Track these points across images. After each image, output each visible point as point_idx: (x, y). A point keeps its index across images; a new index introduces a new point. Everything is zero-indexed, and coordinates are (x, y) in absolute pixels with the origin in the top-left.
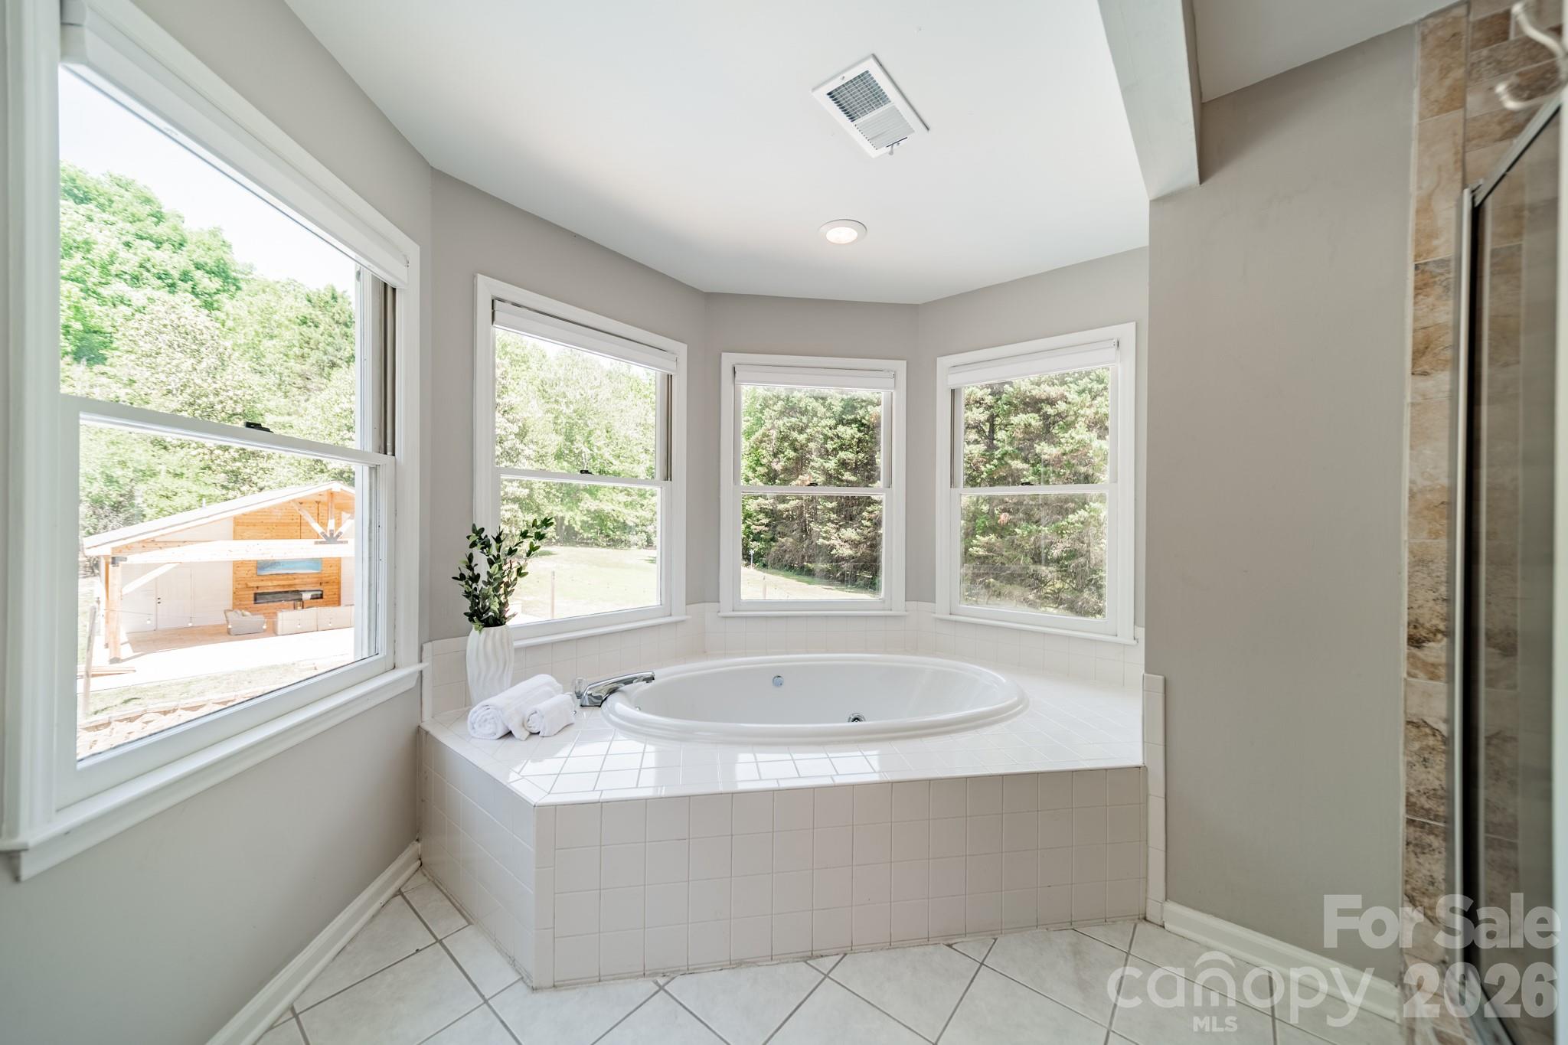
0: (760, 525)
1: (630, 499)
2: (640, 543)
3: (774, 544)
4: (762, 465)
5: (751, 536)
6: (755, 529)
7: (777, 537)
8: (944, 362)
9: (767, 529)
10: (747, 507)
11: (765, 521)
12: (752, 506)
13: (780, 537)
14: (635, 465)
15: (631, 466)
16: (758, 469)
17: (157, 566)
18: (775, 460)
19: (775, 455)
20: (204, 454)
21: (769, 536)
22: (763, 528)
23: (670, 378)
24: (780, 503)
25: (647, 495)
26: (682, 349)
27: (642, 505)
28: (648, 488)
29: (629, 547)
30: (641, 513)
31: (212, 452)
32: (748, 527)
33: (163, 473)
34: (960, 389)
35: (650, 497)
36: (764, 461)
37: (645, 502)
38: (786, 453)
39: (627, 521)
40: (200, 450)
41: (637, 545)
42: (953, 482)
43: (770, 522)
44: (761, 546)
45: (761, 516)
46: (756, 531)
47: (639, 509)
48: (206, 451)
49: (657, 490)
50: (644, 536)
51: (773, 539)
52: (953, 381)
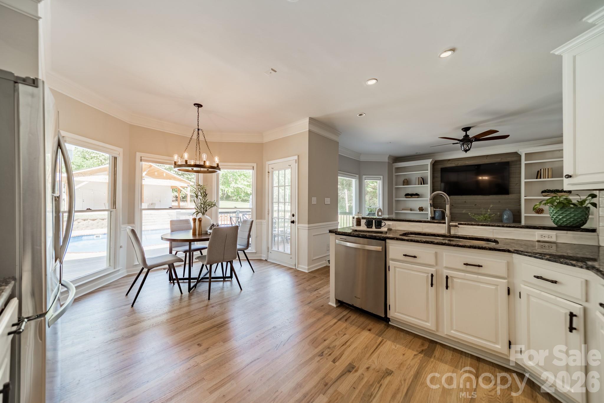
17: (83, 182)
20: (99, 161)
31: (101, 161)
33: (85, 167)
40: (98, 160)
48: (100, 161)
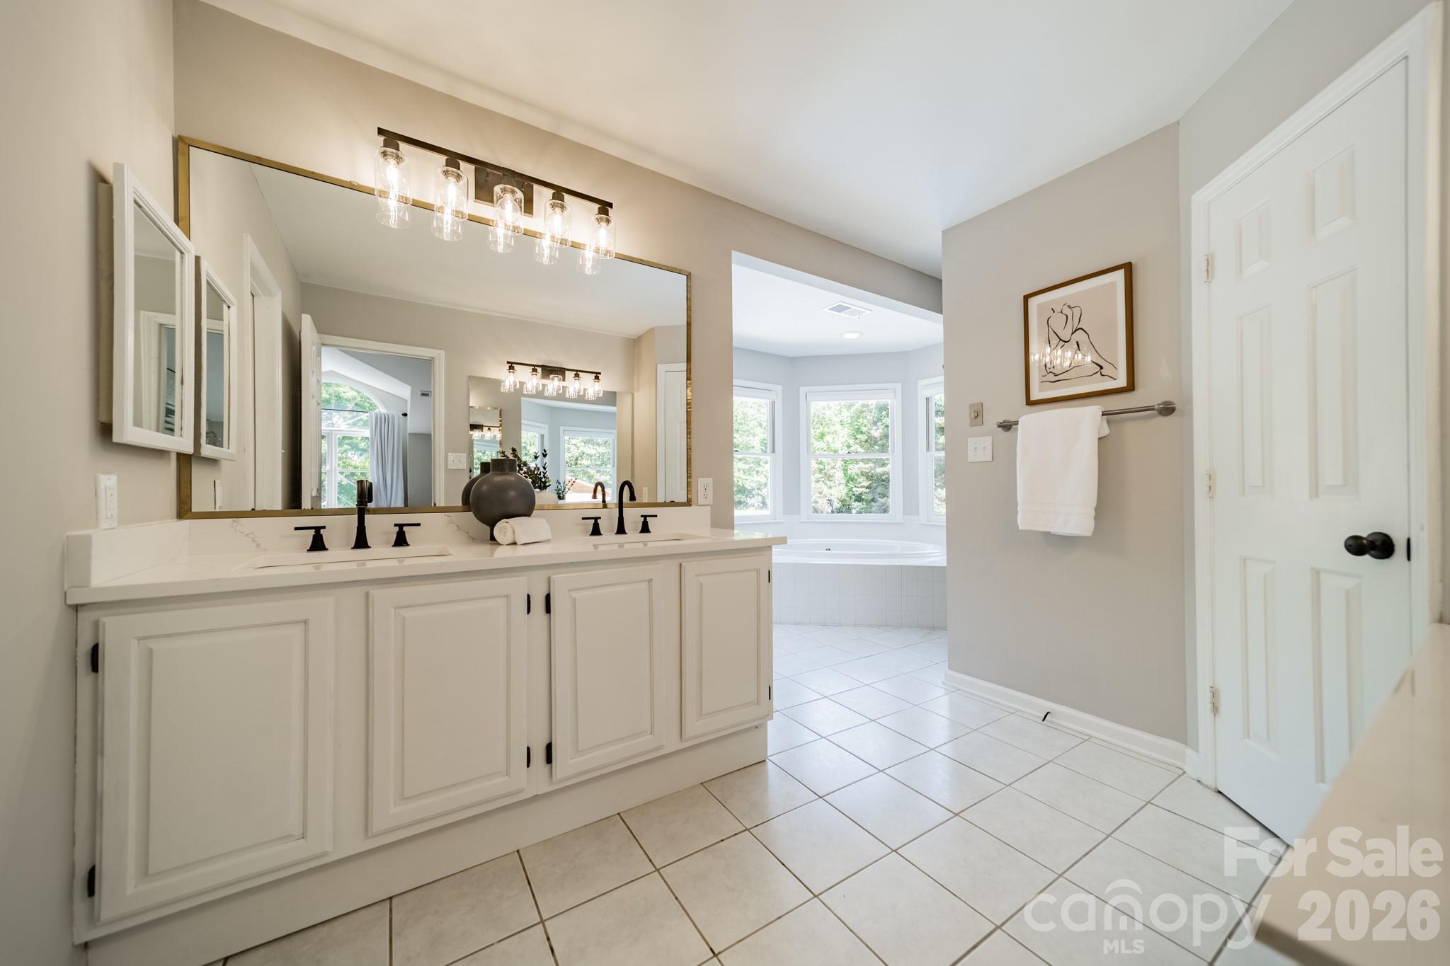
0: (861, 487)
1: (747, 467)
2: (756, 505)
3: (874, 504)
4: (862, 432)
5: (853, 497)
6: (857, 491)
7: (877, 497)
8: (922, 383)
9: (867, 490)
10: (849, 471)
11: (866, 483)
12: (854, 470)
13: (880, 498)
14: (751, 438)
15: (748, 438)
16: (858, 436)
18: (875, 428)
19: (875, 423)
21: (870, 497)
22: (864, 490)
23: (774, 403)
24: (880, 467)
25: (761, 463)
26: (779, 388)
27: (758, 472)
28: (761, 457)
29: (747, 508)
30: (756, 478)
32: (851, 490)
34: (931, 398)
35: (763, 465)
36: (864, 429)
37: (760, 469)
38: (884, 421)
39: (745, 485)
41: (753, 506)
42: (928, 449)
43: (870, 484)
44: (862, 506)
45: (863, 478)
46: (858, 493)
47: (755, 476)
49: (768, 458)
50: (760, 498)
51: (873, 500)
52: (927, 393)
